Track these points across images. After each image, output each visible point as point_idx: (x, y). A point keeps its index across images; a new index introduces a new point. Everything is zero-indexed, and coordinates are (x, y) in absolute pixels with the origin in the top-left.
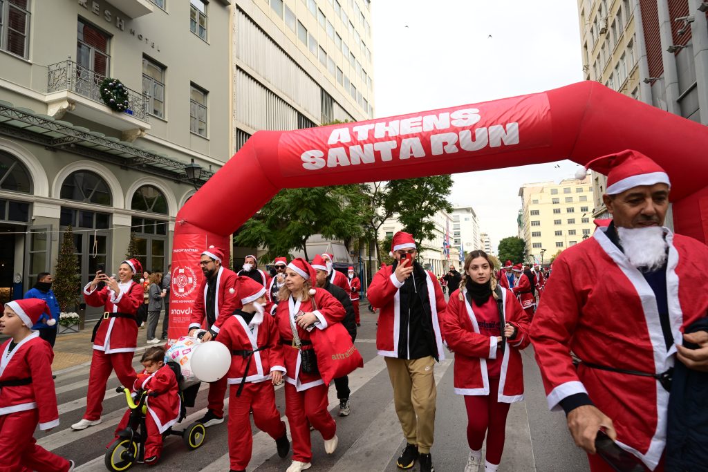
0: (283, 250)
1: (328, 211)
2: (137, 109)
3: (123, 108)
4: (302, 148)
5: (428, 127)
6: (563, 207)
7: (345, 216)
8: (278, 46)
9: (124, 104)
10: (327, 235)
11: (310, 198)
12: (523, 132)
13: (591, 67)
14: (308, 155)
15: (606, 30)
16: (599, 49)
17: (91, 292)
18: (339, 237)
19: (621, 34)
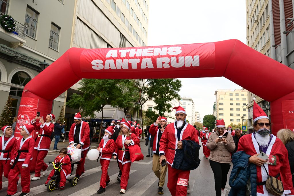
0: (90, 111)
1: (115, 94)
2: (20, 32)
3: (11, 30)
4: (92, 58)
5: (156, 54)
6: (235, 102)
7: (124, 97)
8: (100, 10)
9: (12, 29)
10: (114, 105)
11: (106, 86)
12: (201, 61)
13: (250, 37)
14: (95, 62)
15: (257, 21)
16: (254, 30)
17: (33, 123)
18: (120, 107)
19: (264, 24)
